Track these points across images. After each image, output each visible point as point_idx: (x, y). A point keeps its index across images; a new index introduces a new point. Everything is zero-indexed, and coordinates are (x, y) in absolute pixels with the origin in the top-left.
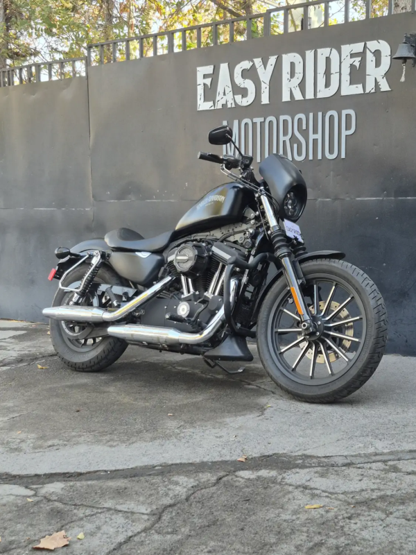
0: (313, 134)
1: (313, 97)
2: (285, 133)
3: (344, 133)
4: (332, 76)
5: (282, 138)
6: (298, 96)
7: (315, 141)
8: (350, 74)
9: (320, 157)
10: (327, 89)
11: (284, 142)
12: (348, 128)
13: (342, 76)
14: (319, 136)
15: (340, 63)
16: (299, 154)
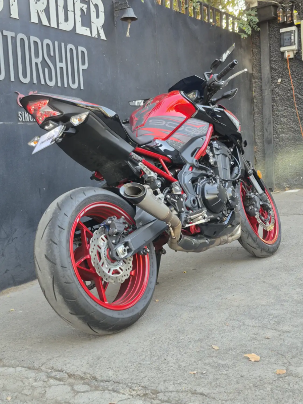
0: (60, 62)
1: (56, 27)
2: (37, 56)
3: (82, 67)
4: (69, 12)
5: (34, 60)
6: (45, 22)
7: (61, 68)
8: (81, 16)
9: (66, 85)
10: (66, 23)
11: (36, 64)
12: (83, 63)
13: (76, 15)
14: (63, 65)
15: (74, 3)
16: (51, 79)
